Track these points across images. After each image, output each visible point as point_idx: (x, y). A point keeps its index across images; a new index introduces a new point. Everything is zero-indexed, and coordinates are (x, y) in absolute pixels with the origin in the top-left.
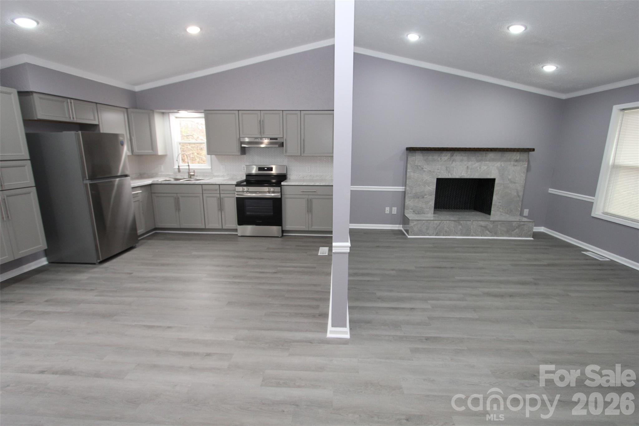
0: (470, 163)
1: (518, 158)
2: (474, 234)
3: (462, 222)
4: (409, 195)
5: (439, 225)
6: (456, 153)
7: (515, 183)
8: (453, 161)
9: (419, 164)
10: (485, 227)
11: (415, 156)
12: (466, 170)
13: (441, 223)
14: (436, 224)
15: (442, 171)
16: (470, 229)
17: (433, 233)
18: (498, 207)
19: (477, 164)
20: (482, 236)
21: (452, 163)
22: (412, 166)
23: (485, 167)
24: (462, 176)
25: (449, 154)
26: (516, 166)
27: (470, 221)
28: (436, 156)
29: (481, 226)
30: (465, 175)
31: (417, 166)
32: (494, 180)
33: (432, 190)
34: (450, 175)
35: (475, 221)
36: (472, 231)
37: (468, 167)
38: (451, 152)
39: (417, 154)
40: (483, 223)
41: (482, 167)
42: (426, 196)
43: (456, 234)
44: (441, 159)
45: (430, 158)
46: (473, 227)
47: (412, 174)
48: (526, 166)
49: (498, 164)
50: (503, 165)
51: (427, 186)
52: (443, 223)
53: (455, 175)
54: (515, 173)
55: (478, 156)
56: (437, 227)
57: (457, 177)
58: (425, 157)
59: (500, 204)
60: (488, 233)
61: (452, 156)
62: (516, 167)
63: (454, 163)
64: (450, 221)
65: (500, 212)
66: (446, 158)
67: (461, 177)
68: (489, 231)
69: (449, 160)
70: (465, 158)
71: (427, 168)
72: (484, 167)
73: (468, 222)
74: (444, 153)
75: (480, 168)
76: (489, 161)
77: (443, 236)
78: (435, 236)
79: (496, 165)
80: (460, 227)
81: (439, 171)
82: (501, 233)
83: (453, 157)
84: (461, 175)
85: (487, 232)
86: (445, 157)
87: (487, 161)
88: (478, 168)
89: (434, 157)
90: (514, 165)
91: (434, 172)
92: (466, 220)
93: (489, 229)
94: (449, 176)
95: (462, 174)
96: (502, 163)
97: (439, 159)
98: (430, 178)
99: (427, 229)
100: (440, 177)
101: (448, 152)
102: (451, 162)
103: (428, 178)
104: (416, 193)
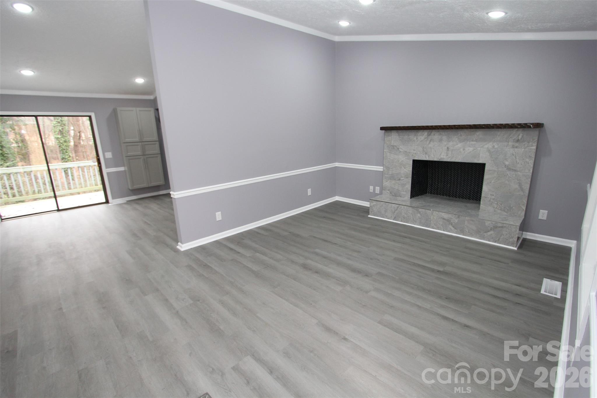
0: (451, 144)
1: (520, 137)
2: (435, 227)
3: (420, 210)
4: (386, 175)
5: (397, 209)
6: (434, 132)
7: (515, 171)
8: (430, 141)
9: (395, 144)
10: (448, 221)
11: (391, 136)
12: (446, 152)
13: (399, 208)
14: (394, 208)
15: (418, 153)
16: (430, 220)
17: (391, 217)
18: (490, 201)
19: (460, 145)
20: (444, 231)
21: (430, 143)
22: (388, 146)
23: (471, 149)
24: (442, 158)
25: (426, 133)
26: (516, 147)
27: (430, 210)
28: (412, 135)
29: (444, 219)
30: (445, 157)
31: (393, 146)
32: (483, 165)
33: (408, 172)
34: (427, 156)
35: (435, 211)
36: (432, 222)
37: (448, 148)
38: (428, 130)
39: (392, 133)
40: (446, 216)
41: (467, 149)
42: (402, 179)
43: (414, 222)
44: (417, 138)
45: (406, 137)
46: (433, 218)
47: (388, 154)
48: (535, 148)
49: (489, 145)
50: (496, 146)
51: (402, 167)
52: (400, 208)
53: (433, 157)
54: (516, 157)
55: (461, 135)
56: (395, 210)
57: (435, 159)
58: (400, 137)
59: (493, 197)
60: (453, 228)
61: (430, 135)
62: (516, 149)
63: (431, 143)
64: (408, 207)
65: (494, 207)
66: (422, 138)
67: (440, 159)
68: (453, 227)
69: (426, 139)
70: (445, 138)
71: (403, 148)
72: (469, 148)
73: (429, 211)
74: (420, 132)
75: (464, 150)
76: (476, 141)
77: (401, 221)
78: (393, 220)
79: (486, 146)
80: (419, 215)
81: (415, 152)
82: (469, 232)
83: (430, 137)
84: (440, 158)
85: (450, 226)
86: (422, 136)
87: (473, 141)
88: (462, 150)
89: (410, 137)
90: (513, 147)
91: (410, 153)
92: (425, 208)
93: (453, 224)
94: (426, 158)
95: (442, 157)
96: (495, 144)
97: (415, 139)
98: (406, 159)
99: (386, 211)
100: (416, 159)
101: (425, 131)
102: (428, 142)
103: (404, 159)
104: (393, 174)
